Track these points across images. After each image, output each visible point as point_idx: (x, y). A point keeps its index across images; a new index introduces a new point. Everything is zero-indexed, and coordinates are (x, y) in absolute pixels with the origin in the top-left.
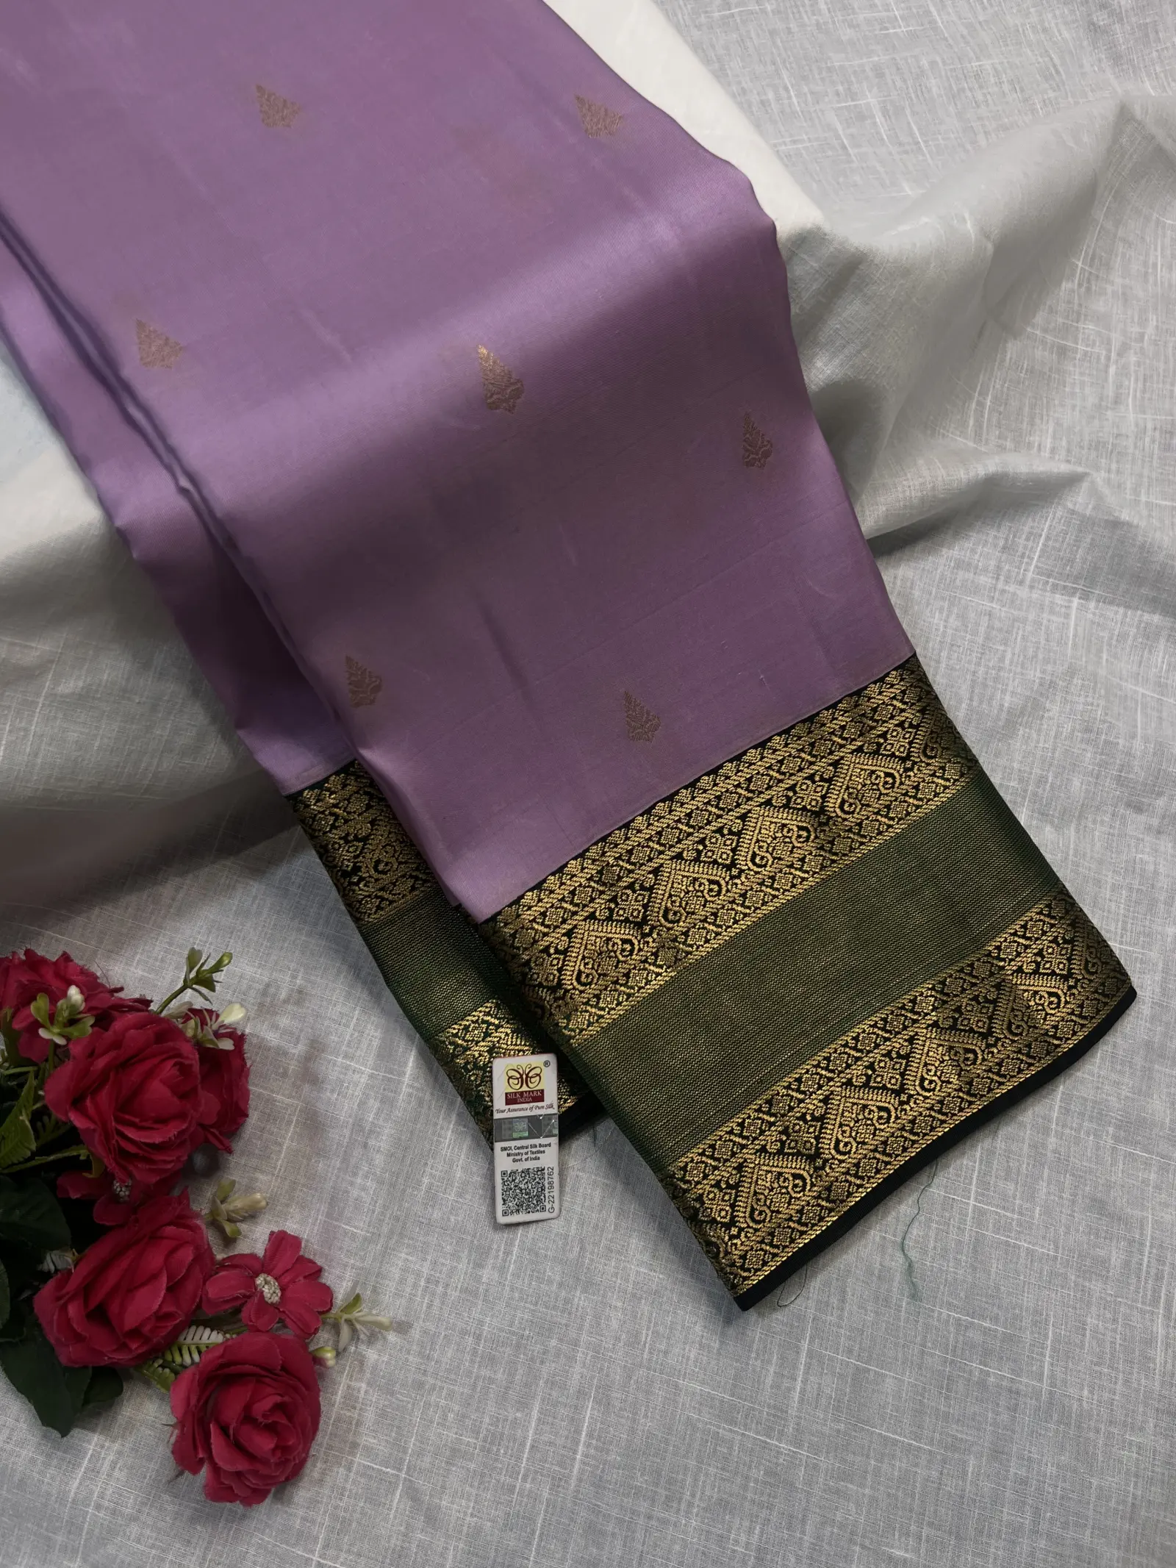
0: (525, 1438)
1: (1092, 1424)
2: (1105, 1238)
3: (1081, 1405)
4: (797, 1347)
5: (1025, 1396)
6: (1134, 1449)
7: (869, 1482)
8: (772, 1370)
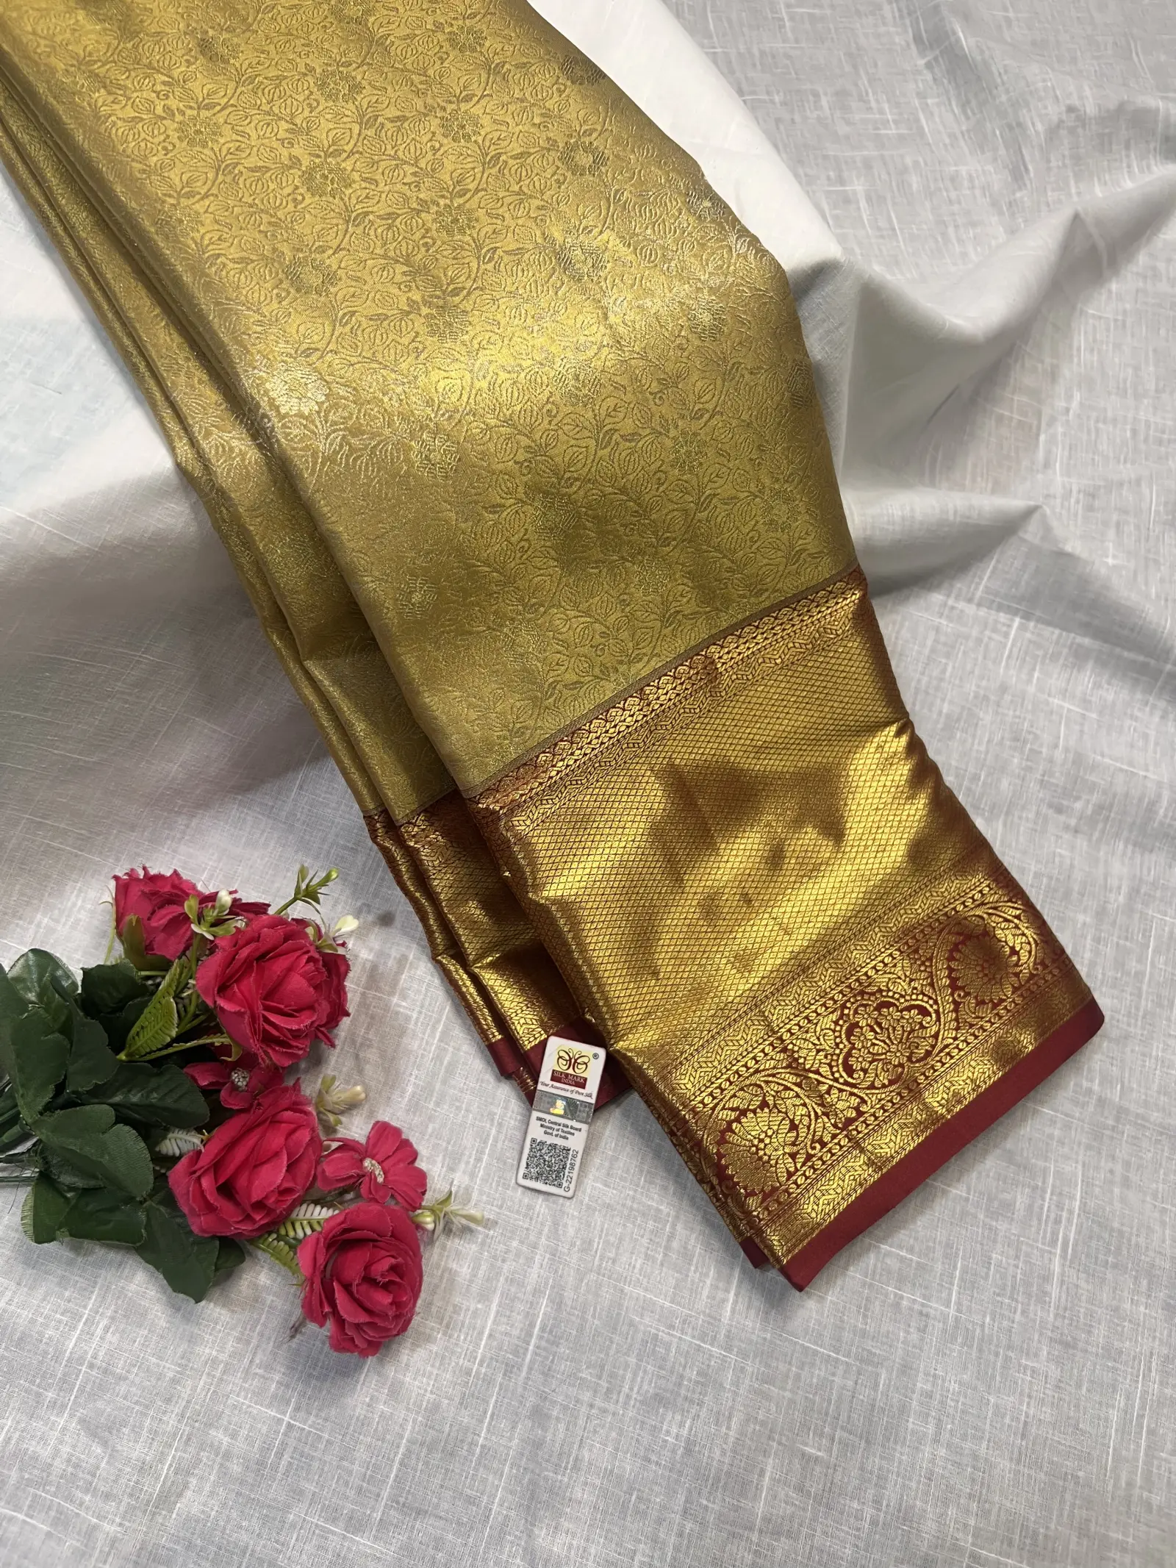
0: (484, 1327)
1: (993, 1348)
2: (1012, 1184)
5: (935, 1319)
6: (1028, 1373)
7: (789, 1386)
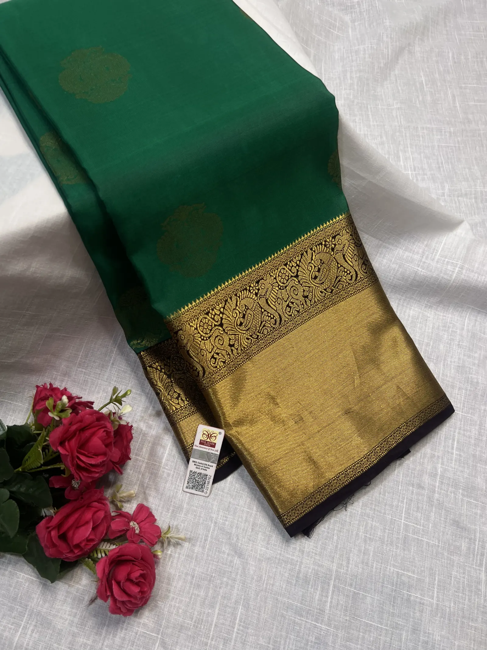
0: (212, 621)
1: (455, 618)
2: (459, 537)
3: (450, 610)
4: (329, 583)
5: (426, 605)
6: (473, 629)
8: (318, 593)
